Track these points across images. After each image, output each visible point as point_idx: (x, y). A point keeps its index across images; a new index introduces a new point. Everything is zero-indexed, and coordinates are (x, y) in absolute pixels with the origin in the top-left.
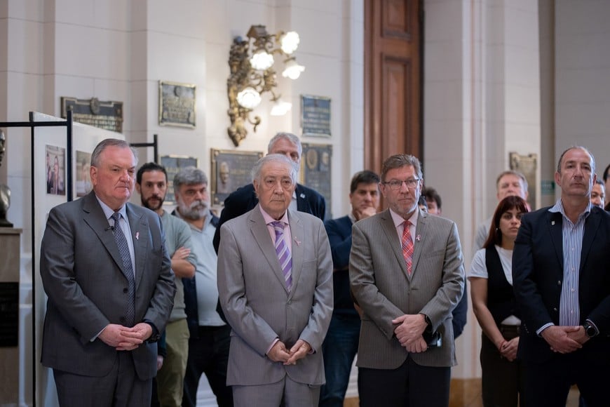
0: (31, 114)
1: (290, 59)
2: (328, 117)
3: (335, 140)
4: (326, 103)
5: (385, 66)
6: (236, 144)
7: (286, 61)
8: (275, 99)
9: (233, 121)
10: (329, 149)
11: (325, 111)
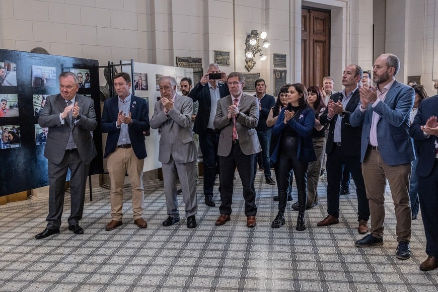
0: (121, 61)
1: (265, 41)
2: (285, 61)
3: (287, 69)
4: (284, 56)
5: (315, 44)
6: (249, 71)
7: (264, 42)
8: (261, 55)
9: (247, 63)
10: (285, 71)
11: (284, 59)
